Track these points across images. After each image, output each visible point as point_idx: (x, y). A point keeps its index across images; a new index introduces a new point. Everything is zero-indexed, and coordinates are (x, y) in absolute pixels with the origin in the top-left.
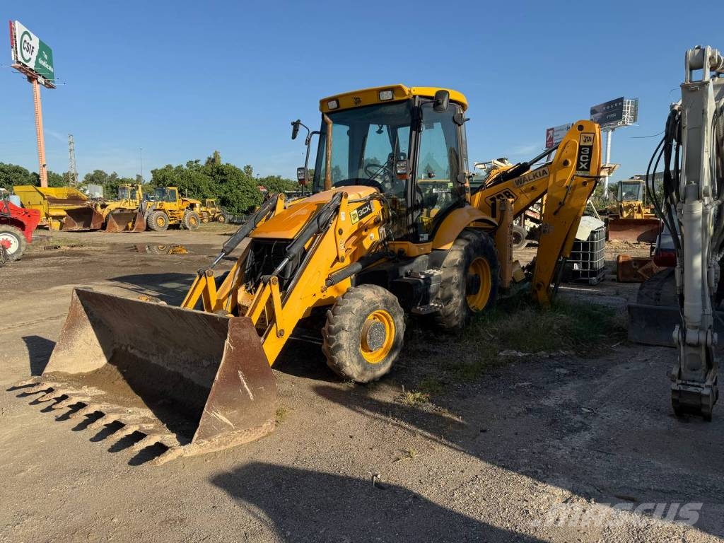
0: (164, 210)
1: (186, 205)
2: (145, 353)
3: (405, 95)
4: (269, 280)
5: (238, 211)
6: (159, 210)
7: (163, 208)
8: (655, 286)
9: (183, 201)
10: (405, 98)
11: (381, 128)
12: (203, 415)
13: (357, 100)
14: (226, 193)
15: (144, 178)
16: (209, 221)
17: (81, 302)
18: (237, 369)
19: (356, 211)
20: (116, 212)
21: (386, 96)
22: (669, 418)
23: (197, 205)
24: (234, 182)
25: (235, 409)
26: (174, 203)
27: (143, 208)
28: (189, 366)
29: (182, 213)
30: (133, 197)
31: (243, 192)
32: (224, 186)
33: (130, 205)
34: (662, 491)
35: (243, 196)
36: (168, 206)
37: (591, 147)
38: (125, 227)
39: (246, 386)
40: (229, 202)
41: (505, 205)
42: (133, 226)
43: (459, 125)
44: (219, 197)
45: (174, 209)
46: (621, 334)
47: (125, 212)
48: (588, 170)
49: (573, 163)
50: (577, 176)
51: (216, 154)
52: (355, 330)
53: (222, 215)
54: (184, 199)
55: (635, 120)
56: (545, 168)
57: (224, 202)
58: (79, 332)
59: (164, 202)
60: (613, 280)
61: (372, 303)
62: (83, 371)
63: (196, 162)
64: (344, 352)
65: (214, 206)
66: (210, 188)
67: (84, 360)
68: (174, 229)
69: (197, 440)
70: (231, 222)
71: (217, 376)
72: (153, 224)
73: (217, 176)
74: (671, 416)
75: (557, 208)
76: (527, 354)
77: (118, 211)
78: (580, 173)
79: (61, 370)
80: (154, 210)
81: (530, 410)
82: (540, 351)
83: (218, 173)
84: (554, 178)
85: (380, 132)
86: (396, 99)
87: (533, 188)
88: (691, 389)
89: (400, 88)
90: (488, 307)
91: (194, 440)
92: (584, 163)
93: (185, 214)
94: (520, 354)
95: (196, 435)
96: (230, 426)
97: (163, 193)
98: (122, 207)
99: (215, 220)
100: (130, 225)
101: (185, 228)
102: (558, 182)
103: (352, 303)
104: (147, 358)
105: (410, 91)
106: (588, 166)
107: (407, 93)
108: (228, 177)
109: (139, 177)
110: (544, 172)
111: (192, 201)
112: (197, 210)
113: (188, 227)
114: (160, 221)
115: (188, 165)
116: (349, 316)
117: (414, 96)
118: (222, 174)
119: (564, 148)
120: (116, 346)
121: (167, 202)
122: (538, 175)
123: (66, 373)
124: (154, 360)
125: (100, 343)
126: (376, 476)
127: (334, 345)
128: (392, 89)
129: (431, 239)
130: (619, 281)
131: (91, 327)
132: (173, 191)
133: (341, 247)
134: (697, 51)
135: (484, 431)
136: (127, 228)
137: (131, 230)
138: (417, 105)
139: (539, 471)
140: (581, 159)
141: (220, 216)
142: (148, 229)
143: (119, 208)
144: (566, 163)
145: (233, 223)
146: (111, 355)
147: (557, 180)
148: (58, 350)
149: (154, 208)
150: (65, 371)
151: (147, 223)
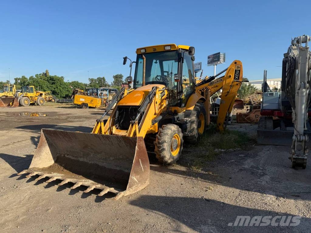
0: (28, 97)
1: (38, 94)
2: (76, 157)
3: (176, 48)
4: (135, 122)
5: (61, 97)
6: (25, 96)
7: (27, 96)
8: (263, 123)
9: (37, 92)
10: (176, 49)
11: (157, 61)
12: (130, 178)
13: (155, 49)
14: (55, 88)
15: (11, 82)
16: (47, 102)
17: (45, 135)
18: (139, 158)
19: (160, 94)
20: (3, 97)
21: (168, 48)
22: (291, 169)
23: (44, 94)
24: (59, 83)
25: (138, 175)
26: (32, 93)
27: (17, 96)
28: (102, 161)
29: (37, 98)
30: (11, 91)
31: (63, 88)
32: (54, 86)
33: (10, 95)
34: (305, 192)
35: (63, 90)
36: (29, 95)
37: (239, 71)
38: (8, 105)
39: (141, 165)
40: (56, 93)
41: (207, 93)
42: (12, 104)
43: (193, 61)
44: (51, 91)
45: (32, 96)
46: (254, 141)
47: (8, 97)
48: (239, 79)
49: (233, 77)
50: (235, 81)
51: (47, 71)
52: (169, 142)
53: (54, 99)
54: (37, 91)
55: (224, 61)
56: (222, 79)
57: (54, 93)
58: (44, 149)
59: (28, 93)
60: (235, 122)
61: (174, 131)
62: (45, 167)
63: (40, 75)
64: (165, 152)
65: (49, 95)
66: (47, 87)
67: (45, 161)
68: (32, 105)
69: (128, 188)
70: (58, 102)
71: (134, 161)
72: (23, 103)
73: (50, 81)
74: (291, 168)
75: (227, 94)
76: (225, 150)
77: (5, 97)
78: (236, 80)
79: (36, 166)
80: (23, 97)
81: (241, 170)
82: (230, 149)
83: (51, 80)
84: (225, 82)
85: (156, 63)
86: (172, 49)
87: (217, 86)
88: (300, 157)
89: (174, 45)
90: (204, 133)
91: (127, 189)
92: (237, 76)
93: (38, 98)
94: (223, 150)
95: (128, 187)
96: (137, 182)
97: (27, 88)
98: (6, 95)
99: (50, 101)
100: (11, 103)
101: (38, 105)
102: (227, 84)
103: (167, 131)
104: (77, 159)
105: (178, 47)
106: (239, 78)
107: (177, 47)
108: (56, 82)
109: (8, 82)
110: (221, 80)
111: (41, 92)
112: (43, 96)
113: (39, 104)
114: (26, 102)
115: (36, 76)
116: (167, 136)
117: (179, 49)
118: (53, 80)
119: (229, 70)
120: (58, 155)
121: (29, 93)
122: (219, 81)
123: (38, 168)
124: (81, 160)
125: (52, 154)
126: (203, 197)
127: (161, 149)
128: (170, 45)
129: (185, 106)
130: (238, 123)
131: (48, 146)
132: (32, 88)
133: (157, 109)
134: (304, 37)
135: (231, 178)
136: (9, 105)
137: (12, 106)
138: (180, 52)
139: (260, 190)
140: (236, 75)
141: (52, 99)
142: (20, 105)
143: (4, 96)
144: (230, 76)
145: (59, 102)
146: (56, 159)
147: (227, 83)
148: (35, 157)
149: (23, 95)
150: (38, 167)
151: (19, 102)
